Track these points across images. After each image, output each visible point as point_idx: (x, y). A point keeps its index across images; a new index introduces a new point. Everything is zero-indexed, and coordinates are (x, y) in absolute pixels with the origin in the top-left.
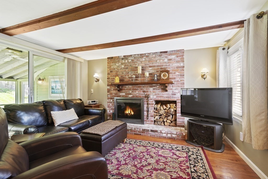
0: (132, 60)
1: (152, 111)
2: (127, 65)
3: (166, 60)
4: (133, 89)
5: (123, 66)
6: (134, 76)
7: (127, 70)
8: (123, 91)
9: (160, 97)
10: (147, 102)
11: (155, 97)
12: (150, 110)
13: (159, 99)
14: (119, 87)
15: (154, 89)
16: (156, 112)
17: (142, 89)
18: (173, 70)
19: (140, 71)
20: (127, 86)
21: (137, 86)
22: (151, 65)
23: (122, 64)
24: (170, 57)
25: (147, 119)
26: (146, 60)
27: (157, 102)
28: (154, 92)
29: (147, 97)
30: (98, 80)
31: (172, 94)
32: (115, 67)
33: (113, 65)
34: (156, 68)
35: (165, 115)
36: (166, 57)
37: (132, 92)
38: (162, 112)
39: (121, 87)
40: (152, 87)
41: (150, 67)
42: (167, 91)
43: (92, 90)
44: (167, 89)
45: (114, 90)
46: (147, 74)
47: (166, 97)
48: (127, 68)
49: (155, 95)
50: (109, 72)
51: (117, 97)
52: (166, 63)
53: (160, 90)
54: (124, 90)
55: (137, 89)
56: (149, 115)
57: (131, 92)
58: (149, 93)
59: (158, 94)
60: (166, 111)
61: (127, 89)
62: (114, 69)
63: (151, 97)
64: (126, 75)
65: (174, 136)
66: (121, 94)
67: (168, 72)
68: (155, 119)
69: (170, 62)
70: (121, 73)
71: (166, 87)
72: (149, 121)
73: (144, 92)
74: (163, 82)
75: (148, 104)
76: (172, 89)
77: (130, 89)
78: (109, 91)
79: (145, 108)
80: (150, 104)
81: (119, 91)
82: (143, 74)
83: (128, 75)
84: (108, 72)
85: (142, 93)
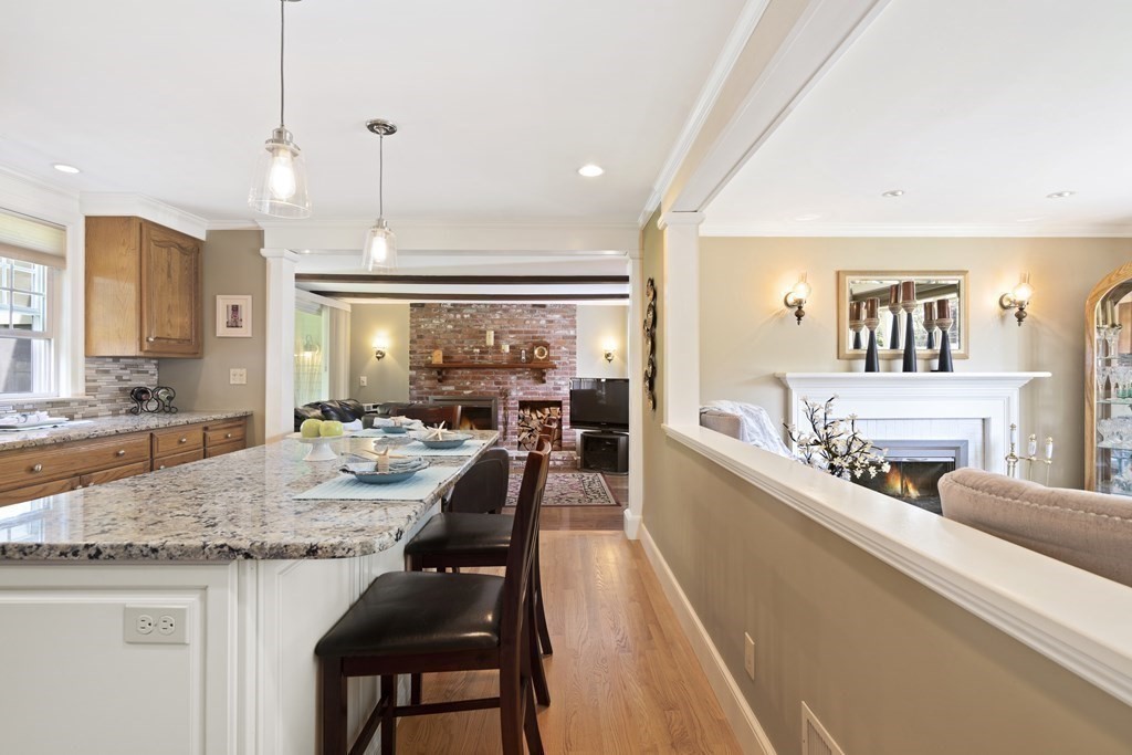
0: (471, 315)
1: (514, 422)
2: (461, 326)
3: (543, 322)
4: (474, 378)
5: (450, 327)
6: (478, 350)
7: (460, 336)
8: (450, 381)
9: (532, 394)
10: (504, 404)
11: (521, 394)
12: (509, 421)
13: (529, 398)
14: (442, 373)
15: (519, 378)
16: (523, 423)
17: (493, 378)
18: (556, 343)
19: (490, 341)
20: (460, 372)
21: (482, 371)
22: (514, 329)
23: (448, 321)
24: (550, 317)
25: (505, 439)
26: (502, 319)
27: (524, 405)
28: (518, 384)
29: (505, 394)
30: (380, 356)
31: (555, 389)
32: (430, 326)
33: (425, 322)
34: (524, 335)
35: (539, 429)
36: (544, 316)
37: (472, 383)
38: (534, 423)
39: (444, 373)
40: (515, 374)
41: (511, 332)
42: (544, 382)
43: (364, 379)
44: (546, 378)
45: (427, 378)
46: (506, 348)
47: (543, 394)
48: (460, 332)
49: (522, 389)
50: (415, 337)
51: (435, 394)
52: (542, 327)
53: (531, 381)
54: (453, 378)
55: (483, 378)
56: (509, 431)
57: (468, 383)
58: (509, 386)
59: (528, 388)
60: (542, 421)
61: (459, 378)
62: (429, 331)
63: (514, 393)
64: (456, 347)
65: (558, 463)
66: (444, 388)
67: (547, 346)
68: (520, 439)
69: (551, 327)
70: (445, 342)
71: (544, 374)
72: (508, 444)
73: (497, 383)
74: (538, 365)
75: (505, 409)
76: (553, 379)
77: (467, 378)
78: (413, 381)
79: (500, 418)
80: (510, 409)
81: (440, 381)
82: (497, 347)
83: (463, 347)
84: (411, 338)
85: (494, 386)
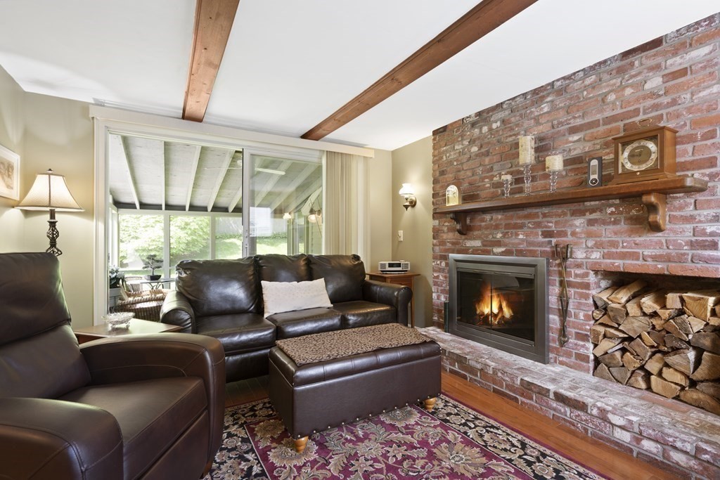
0: (503, 122)
1: (581, 314)
2: (489, 143)
3: (655, 82)
4: (508, 226)
5: (475, 149)
6: (509, 177)
7: (487, 160)
8: (476, 233)
9: (623, 256)
10: (560, 274)
11: (596, 255)
12: (571, 308)
13: (619, 265)
14: (462, 220)
15: (591, 222)
16: (605, 320)
17: (538, 225)
18: (695, 123)
19: (527, 155)
20: (488, 217)
21: (521, 213)
22: (579, 122)
23: (472, 142)
24: (676, 63)
25: (562, 344)
26: (554, 108)
28: (590, 235)
29: (561, 254)
30: (413, 204)
31: (692, 245)
32: (453, 156)
33: (446, 151)
34: (602, 129)
35: (650, 340)
36: (657, 68)
37: (505, 235)
38: (635, 324)
39: (468, 221)
40: (582, 213)
41: (573, 130)
42: (656, 228)
43: (401, 233)
44: (660, 218)
45: (451, 230)
46: (556, 163)
47: (656, 258)
48: (487, 154)
49: (598, 246)
50: (437, 173)
51: (459, 252)
52: (653, 95)
53: (623, 226)
54: (480, 228)
55: (521, 227)
56: (571, 331)
57: (499, 235)
58: (569, 239)
59: (614, 244)
60: (657, 322)
61: (487, 228)
62: (451, 162)
63: (579, 254)
64: (482, 179)
66: (470, 244)
67: (655, 134)
68: (599, 352)
69: (679, 88)
70: (469, 173)
71: (652, 208)
72: (569, 355)
73: (548, 234)
74: (626, 186)
75: (562, 283)
76: (690, 219)
77: (497, 227)
78: (436, 233)
79: (553, 301)
80: (570, 284)
81: (460, 232)
82: (540, 163)
83: (491, 178)
84: (434, 176)
85: (541, 239)
